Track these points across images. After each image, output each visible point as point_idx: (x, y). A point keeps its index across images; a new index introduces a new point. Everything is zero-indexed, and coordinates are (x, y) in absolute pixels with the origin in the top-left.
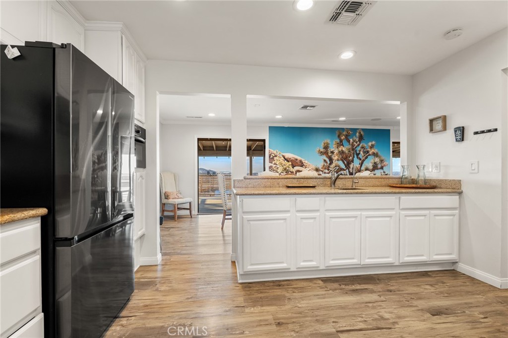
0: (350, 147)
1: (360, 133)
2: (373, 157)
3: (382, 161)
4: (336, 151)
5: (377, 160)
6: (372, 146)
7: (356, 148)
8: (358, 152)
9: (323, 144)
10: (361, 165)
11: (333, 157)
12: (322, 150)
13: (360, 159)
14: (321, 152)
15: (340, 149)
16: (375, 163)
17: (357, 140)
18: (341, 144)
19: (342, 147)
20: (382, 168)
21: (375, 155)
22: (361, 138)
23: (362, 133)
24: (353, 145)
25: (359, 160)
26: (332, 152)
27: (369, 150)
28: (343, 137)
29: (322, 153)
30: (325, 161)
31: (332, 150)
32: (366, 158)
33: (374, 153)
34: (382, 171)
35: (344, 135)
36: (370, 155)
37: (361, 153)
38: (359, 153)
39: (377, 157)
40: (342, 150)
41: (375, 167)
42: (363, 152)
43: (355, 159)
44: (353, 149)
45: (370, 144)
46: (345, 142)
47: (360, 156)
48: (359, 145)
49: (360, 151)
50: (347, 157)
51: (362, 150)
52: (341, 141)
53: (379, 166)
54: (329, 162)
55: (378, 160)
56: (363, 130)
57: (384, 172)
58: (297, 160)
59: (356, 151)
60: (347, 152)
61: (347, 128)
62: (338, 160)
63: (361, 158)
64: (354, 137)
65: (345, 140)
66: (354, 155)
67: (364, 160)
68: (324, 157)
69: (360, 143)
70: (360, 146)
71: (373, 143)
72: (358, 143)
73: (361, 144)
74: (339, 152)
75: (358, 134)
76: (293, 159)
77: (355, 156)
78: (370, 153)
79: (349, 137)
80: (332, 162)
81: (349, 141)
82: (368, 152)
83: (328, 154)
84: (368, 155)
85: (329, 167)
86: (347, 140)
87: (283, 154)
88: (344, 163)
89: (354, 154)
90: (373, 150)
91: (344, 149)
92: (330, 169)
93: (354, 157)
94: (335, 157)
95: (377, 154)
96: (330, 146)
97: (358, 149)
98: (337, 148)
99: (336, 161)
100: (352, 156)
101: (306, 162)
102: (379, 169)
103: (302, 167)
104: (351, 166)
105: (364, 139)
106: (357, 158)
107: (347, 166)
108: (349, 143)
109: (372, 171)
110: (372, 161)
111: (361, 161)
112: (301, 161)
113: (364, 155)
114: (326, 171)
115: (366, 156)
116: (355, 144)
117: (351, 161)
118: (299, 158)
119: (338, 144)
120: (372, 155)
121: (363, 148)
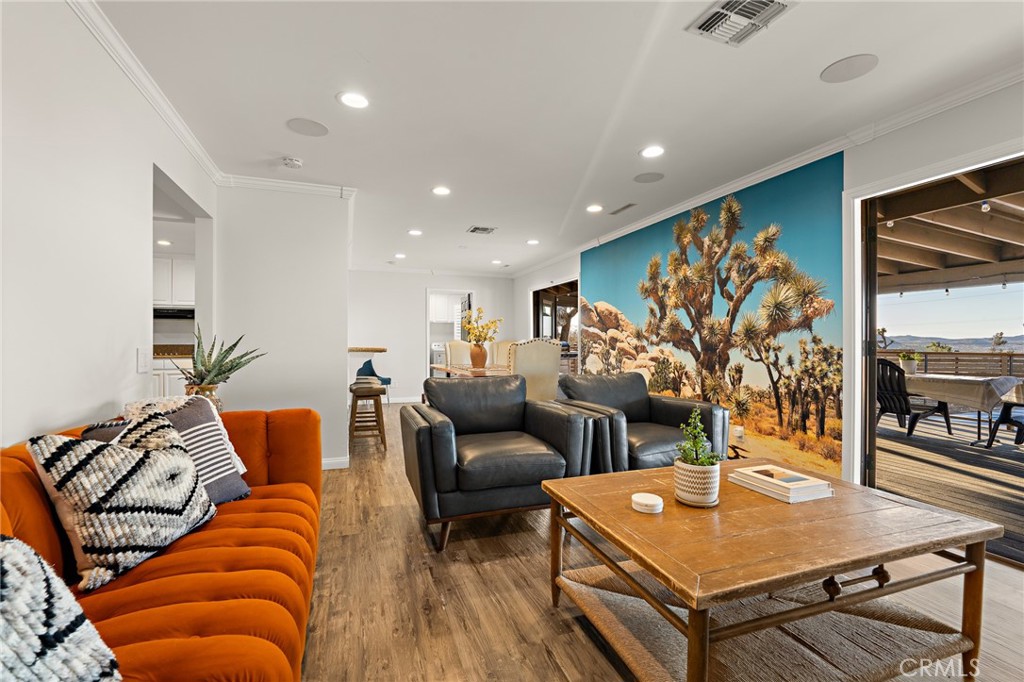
0: (702, 262)
1: (729, 209)
2: (771, 283)
3: (805, 295)
4: (673, 284)
5: (786, 293)
6: (768, 245)
7: (717, 262)
8: (724, 276)
9: (648, 267)
10: (733, 315)
11: (666, 299)
12: (648, 284)
13: (730, 298)
14: (646, 290)
15: (681, 274)
16: (778, 306)
17: (722, 237)
18: (682, 260)
19: (685, 266)
20: (806, 323)
21: (781, 274)
22: (733, 225)
23: (736, 207)
24: (710, 256)
25: (726, 300)
26: (666, 287)
27: (755, 259)
28: (687, 239)
29: (649, 292)
30: (652, 311)
31: (665, 279)
32: (749, 290)
33: (776, 268)
34: (806, 335)
35: (689, 231)
36: (759, 278)
37: (734, 274)
38: (728, 278)
39: (786, 281)
40: (685, 277)
41: (779, 320)
42: (738, 273)
43: (717, 297)
44: (711, 268)
45: (760, 238)
46: (692, 252)
47: (730, 287)
48: (726, 251)
49: (729, 270)
50: (696, 296)
51: (736, 265)
52: (683, 252)
53: (795, 316)
54: (658, 315)
55: (791, 293)
56: (737, 195)
57: (816, 341)
58: (611, 313)
59: (718, 274)
60: (696, 279)
61: (696, 208)
62: (676, 307)
63: (733, 292)
64: (714, 227)
65: (692, 245)
66: (713, 287)
67: (740, 300)
68: (652, 303)
69: (730, 243)
70: (730, 253)
71: (772, 229)
72: (725, 243)
73: (732, 248)
74: (679, 283)
75: (723, 216)
76: (606, 312)
77: (717, 289)
78: (761, 270)
79: (700, 235)
80: (665, 314)
81: (700, 246)
82: (753, 268)
83: (657, 292)
84: (755, 281)
85: (659, 327)
86: (696, 244)
87: (595, 304)
88: (689, 314)
89: (713, 281)
90: (770, 260)
91: (689, 273)
92: (661, 332)
93: (713, 292)
94: (671, 301)
95: (787, 268)
96: (661, 270)
97: (725, 263)
98: (675, 271)
99: (673, 311)
100: (709, 290)
101: (624, 318)
102: (795, 327)
103: (617, 329)
104: (707, 321)
105: (740, 228)
106: (722, 294)
107: (697, 322)
108: (702, 251)
109: (767, 336)
110: (769, 300)
111: (732, 304)
112: (616, 316)
113: (742, 283)
114: (654, 338)
115: (748, 286)
116: (717, 250)
117: (707, 306)
118: (614, 309)
119: (676, 260)
120: (768, 276)
121: (737, 256)
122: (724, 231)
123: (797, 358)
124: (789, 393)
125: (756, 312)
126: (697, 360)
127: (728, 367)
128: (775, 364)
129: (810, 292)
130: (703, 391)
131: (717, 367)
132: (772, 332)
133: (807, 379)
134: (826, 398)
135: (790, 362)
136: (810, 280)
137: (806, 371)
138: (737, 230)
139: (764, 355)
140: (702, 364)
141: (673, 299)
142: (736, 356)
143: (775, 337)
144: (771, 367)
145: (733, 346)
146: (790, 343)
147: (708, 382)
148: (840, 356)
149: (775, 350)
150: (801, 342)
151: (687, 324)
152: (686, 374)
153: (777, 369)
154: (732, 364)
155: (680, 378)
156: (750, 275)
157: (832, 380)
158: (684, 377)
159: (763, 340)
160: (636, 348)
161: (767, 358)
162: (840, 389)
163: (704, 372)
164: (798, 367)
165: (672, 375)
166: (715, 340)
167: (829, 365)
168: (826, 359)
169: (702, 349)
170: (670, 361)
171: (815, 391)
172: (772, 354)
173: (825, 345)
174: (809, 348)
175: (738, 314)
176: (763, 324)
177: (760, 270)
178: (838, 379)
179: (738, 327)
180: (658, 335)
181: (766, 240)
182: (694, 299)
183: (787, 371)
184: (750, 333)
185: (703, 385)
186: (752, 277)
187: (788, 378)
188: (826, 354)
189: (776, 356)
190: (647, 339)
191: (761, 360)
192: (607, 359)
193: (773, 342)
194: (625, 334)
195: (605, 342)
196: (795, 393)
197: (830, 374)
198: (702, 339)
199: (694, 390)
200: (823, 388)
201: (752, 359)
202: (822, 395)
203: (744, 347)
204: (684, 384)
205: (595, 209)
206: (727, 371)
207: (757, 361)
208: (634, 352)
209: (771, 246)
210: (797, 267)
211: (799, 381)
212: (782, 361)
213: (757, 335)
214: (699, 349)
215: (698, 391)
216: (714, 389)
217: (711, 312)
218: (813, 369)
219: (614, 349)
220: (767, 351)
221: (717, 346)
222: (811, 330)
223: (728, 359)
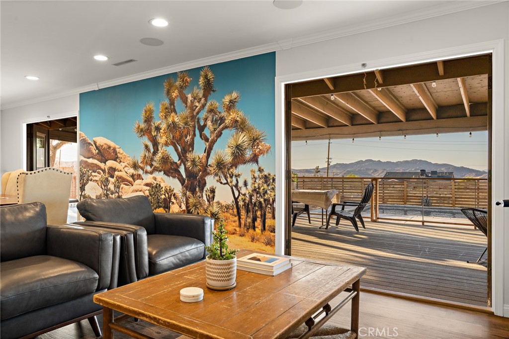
0: (187, 112)
1: (206, 77)
2: (233, 131)
3: (255, 141)
4: (163, 126)
5: (243, 138)
6: (232, 105)
7: (198, 113)
8: (202, 123)
9: (143, 112)
10: (208, 152)
11: (158, 138)
12: (143, 125)
13: (207, 140)
14: (142, 130)
15: (170, 120)
16: (238, 147)
17: (201, 95)
18: (171, 109)
19: (173, 114)
20: (255, 159)
21: (240, 126)
22: (209, 88)
23: (211, 75)
24: (192, 108)
25: (203, 141)
26: (158, 129)
27: (224, 114)
28: (175, 94)
29: (142, 132)
30: (147, 147)
31: (157, 122)
32: (219, 135)
33: (237, 121)
34: (255, 167)
35: (177, 88)
36: (226, 127)
37: (209, 123)
38: (205, 126)
39: (243, 130)
40: (174, 122)
41: (238, 157)
42: (212, 122)
43: (197, 138)
44: (193, 117)
45: (227, 99)
46: (178, 104)
47: (206, 132)
48: (204, 106)
49: (206, 120)
50: (181, 137)
51: (210, 117)
52: (172, 103)
53: (248, 154)
54: (152, 150)
55: (245, 139)
56: (212, 67)
57: (260, 170)
58: (110, 147)
59: (198, 122)
60: (181, 125)
61: (182, 72)
62: (166, 144)
63: (208, 136)
64: (195, 88)
65: (179, 98)
66: (194, 131)
67: (214, 142)
68: (146, 140)
69: (206, 100)
70: (207, 108)
71: (234, 95)
72: (203, 100)
73: (208, 104)
74: (169, 126)
75: (201, 81)
76: (105, 146)
77: (197, 132)
79: (185, 92)
80: (158, 150)
81: (185, 100)
82: (222, 120)
83: (150, 132)
84: (223, 129)
85: (152, 160)
86: (181, 98)
87: (94, 139)
88: (176, 150)
89: (194, 127)
90: (233, 115)
91: (176, 120)
92: (154, 163)
93: (194, 135)
94: (162, 140)
95: (243, 122)
96: (154, 115)
97: (203, 115)
98: (166, 117)
99: (164, 147)
100: (192, 133)
101: (121, 151)
102: (249, 161)
103: (115, 160)
104: (189, 155)
105: (214, 91)
106: (201, 137)
107: (182, 156)
108: (186, 104)
109: (231, 167)
110: (232, 142)
111: (208, 144)
112: (114, 150)
113: (215, 130)
114: (149, 168)
115: (218, 132)
116: (197, 104)
117: (190, 144)
118: (112, 144)
119: (166, 108)
120: (231, 126)
121: (211, 111)
122: (202, 91)
123: (250, 182)
124: (244, 205)
125: (223, 150)
126: (182, 185)
127: (205, 189)
128: (236, 186)
129: (257, 139)
130: (187, 207)
131: (197, 189)
132: (234, 164)
133: (255, 195)
134: (266, 206)
135: (246, 184)
136: (258, 130)
137: (254, 190)
138: (212, 92)
139: (229, 180)
140: (187, 187)
141: (164, 139)
142: (211, 181)
143: (236, 167)
144: (234, 187)
145: (208, 174)
146: (245, 172)
147: (191, 200)
148: (274, 180)
149: (236, 176)
150: (252, 171)
151: (175, 158)
152: (174, 195)
153: (238, 189)
154: (208, 187)
155: (170, 198)
156: (220, 125)
157: (269, 195)
158: (172, 197)
159: (229, 169)
160: (132, 176)
161: (231, 182)
162: (274, 201)
163: (188, 193)
164: (250, 188)
165: (163, 197)
166: (196, 169)
167: (268, 186)
168: (266, 182)
169: (186, 176)
170: (162, 185)
171: (260, 202)
172: (234, 179)
173: (266, 173)
174: (257, 174)
175: (212, 151)
176: (228, 159)
177: (227, 121)
178: (273, 194)
179: (212, 161)
180: (151, 165)
181: (231, 101)
182: (180, 139)
183: (243, 191)
184: (220, 165)
185: (187, 203)
186: (222, 126)
187: (244, 195)
188: (266, 178)
189: (237, 181)
190: (142, 169)
191: (227, 183)
192: (106, 186)
193: (235, 171)
194: (123, 165)
195: (104, 171)
196: (248, 205)
197: (268, 192)
198: (186, 169)
199: (180, 207)
200: (265, 200)
201: (221, 183)
202: (264, 205)
203: (216, 175)
204: (173, 203)
205: (101, 58)
206: (204, 192)
207: (225, 184)
208: (131, 179)
209: (234, 106)
210: (249, 122)
211: (251, 196)
212: (241, 184)
213: (224, 166)
214: (184, 176)
215: (184, 207)
216: (195, 206)
217: (193, 149)
218: (259, 188)
219: (112, 177)
220: (231, 177)
221: (197, 174)
222: (257, 163)
223: (205, 184)
